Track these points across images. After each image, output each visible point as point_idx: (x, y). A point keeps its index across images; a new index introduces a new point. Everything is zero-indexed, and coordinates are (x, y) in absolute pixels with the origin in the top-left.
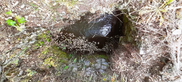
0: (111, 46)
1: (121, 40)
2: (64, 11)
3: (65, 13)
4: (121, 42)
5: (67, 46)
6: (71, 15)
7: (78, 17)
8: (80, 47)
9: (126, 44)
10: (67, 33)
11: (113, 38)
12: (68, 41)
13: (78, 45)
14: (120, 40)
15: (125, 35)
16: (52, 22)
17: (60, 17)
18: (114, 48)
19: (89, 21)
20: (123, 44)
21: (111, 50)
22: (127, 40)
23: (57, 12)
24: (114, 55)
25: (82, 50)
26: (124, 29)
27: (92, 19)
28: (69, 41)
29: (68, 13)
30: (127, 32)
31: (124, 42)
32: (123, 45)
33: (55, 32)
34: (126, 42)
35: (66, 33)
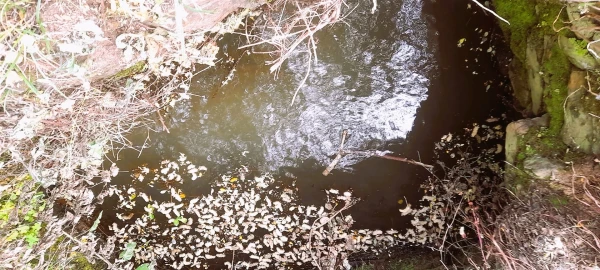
0: (457, 198)
1: (521, 149)
2: (87, 17)
3: (98, 31)
4: (518, 162)
5: (161, 251)
6: (140, 35)
7: (199, 47)
8: (251, 248)
9: (567, 168)
10: (147, 170)
11: (454, 142)
12: (167, 213)
13: (235, 232)
14: (511, 146)
15: (536, 108)
16: (24, 110)
17: (70, 62)
18: (481, 213)
19: (276, 57)
20: (541, 174)
21: (462, 231)
22: (560, 138)
23: (37, 30)
24: (493, 261)
25: (264, 262)
26: (523, 69)
27: (290, 41)
28: (173, 216)
29: (120, 31)
30: (544, 84)
31: (547, 155)
32: (544, 183)
33: (67, 173)
34: (562, 153)
35: (139, 171)
